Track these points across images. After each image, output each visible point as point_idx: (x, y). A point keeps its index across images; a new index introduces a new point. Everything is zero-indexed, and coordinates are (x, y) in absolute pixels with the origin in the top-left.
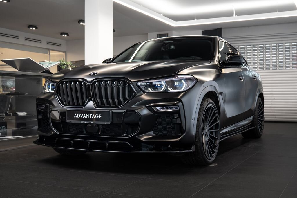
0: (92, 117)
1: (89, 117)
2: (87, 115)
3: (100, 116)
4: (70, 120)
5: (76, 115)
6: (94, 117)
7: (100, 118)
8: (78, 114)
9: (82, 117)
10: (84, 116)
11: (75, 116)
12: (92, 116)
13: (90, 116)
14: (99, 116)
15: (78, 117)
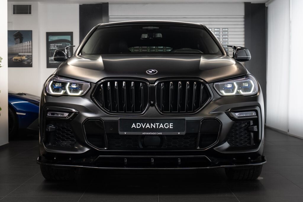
0: (159, 127)
1: (155, 127)
2: (152, 124)
3: (171, 125)
4: (125, 132)
5: (134, 124)
6: (162, 126)
7: (170, 128)
8: (137, 124)
9: (143, 127)
10: (148, 126)
11: (134, 126)
12: (159, 125)
13: (156, 125)
14: (169, 125)
15: (137, 127)
